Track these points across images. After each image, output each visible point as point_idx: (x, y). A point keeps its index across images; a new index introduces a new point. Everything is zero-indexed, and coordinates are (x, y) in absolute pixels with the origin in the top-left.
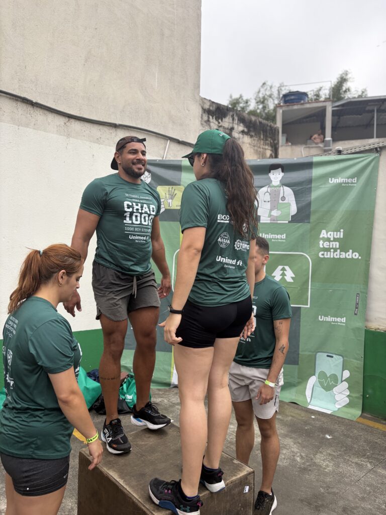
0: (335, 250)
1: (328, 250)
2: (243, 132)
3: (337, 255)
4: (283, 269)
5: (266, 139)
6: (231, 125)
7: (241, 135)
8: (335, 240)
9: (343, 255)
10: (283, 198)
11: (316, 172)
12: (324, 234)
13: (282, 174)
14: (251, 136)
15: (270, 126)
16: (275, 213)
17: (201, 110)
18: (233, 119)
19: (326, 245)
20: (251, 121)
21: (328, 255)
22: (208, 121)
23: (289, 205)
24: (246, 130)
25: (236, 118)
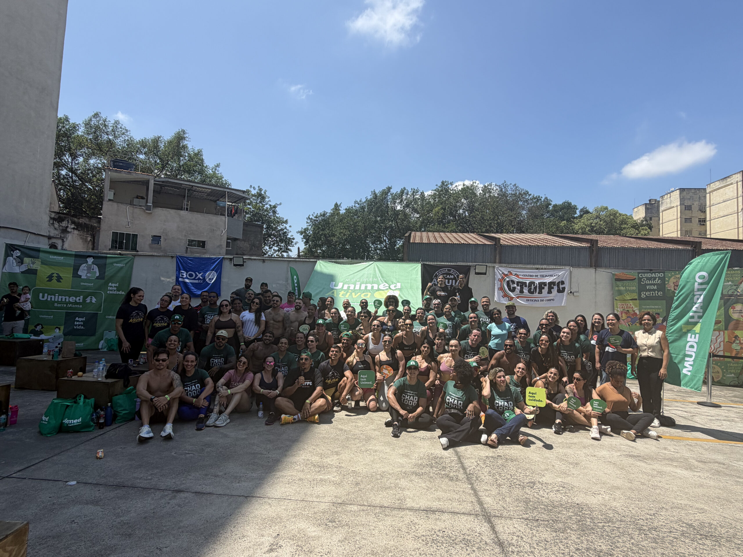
0: (115, 291)
1: (112, 290)
2: (74, 228)
3: (115, 292)
4: (91, 298)
5: (88, 231)
6: (67, 225)
7: (72, 230)
8: (115, 287)
9: (118, 293)
10: (93, 269)
11: (108, 261)
12: (110, 284)
13: (93, 260)
14: (79, 230)
15: (91, 225)
16: (88, 275)
17: (49, 218)
18: (68, 222)
19: (111, 288)
20: (79, 223)
21: (111, 292)
22: (53, 224)
23: (96, 272)
24: (75, 227)
25: (70, 221)
